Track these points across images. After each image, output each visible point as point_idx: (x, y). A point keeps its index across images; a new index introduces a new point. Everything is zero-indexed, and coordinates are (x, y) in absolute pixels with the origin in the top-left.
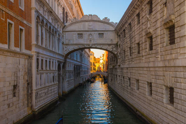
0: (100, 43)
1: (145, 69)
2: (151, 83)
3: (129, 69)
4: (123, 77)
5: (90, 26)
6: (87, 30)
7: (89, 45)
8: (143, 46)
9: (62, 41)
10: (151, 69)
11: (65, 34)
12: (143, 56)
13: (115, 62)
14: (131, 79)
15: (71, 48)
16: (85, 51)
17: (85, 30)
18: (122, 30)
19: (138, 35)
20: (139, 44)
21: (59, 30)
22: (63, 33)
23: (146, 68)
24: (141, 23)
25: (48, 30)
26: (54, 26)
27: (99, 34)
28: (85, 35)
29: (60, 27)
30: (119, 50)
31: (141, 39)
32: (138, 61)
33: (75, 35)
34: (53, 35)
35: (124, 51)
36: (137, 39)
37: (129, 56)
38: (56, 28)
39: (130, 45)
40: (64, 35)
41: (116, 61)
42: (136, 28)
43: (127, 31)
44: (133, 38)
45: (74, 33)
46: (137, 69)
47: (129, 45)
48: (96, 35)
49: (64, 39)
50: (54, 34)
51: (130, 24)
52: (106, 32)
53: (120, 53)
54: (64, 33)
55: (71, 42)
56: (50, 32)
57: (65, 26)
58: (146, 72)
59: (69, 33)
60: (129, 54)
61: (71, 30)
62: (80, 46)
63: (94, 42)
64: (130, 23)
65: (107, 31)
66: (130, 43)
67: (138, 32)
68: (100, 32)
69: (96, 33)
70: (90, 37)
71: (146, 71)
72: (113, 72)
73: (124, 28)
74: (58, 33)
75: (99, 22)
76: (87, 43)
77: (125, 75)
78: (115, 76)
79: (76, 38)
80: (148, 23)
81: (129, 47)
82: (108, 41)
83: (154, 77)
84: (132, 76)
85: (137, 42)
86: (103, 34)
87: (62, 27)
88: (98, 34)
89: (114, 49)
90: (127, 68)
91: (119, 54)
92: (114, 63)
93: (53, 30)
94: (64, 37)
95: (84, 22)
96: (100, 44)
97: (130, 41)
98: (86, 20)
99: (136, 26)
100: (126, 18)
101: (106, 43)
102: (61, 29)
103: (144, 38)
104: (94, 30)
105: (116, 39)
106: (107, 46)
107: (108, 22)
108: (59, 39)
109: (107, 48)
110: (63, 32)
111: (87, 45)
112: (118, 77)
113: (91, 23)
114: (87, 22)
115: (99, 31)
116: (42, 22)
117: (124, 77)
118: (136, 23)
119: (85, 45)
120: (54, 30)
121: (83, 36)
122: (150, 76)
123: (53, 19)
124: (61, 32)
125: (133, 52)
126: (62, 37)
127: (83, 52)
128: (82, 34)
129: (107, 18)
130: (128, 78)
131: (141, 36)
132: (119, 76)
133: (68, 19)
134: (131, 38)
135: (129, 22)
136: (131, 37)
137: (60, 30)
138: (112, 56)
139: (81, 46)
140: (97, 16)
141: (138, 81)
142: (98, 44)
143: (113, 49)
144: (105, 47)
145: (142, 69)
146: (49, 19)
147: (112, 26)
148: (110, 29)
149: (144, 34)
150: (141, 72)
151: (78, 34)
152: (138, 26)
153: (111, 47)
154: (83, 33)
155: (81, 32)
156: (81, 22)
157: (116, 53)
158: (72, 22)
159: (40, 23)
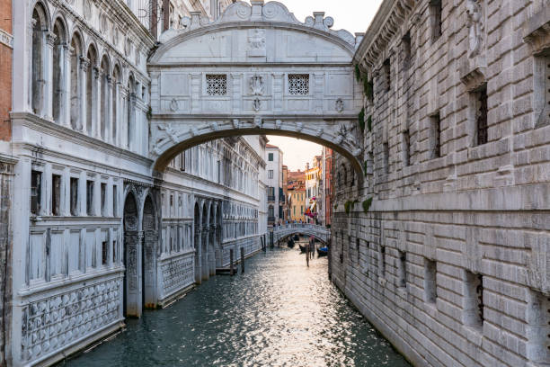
0: (295, 113)
1: (459, 218)
2: (480, 276)
3: (401, 216)
4: (379, 249)
5: (255, 45)
6: (242, 60)
7: (250, 120)
8: (452, 125)
9: (142, 105)
10: (482, 220)
11: (158, 77)
12: (451, 166)
13: (355, 188)
14: (409, 257)
15: (180, 132)
16: (243, 144)
17: (235, 60)
18: (381, 63)
19: (435, 80)
20: (436, 118)
21: (132, 59)
22: (148, 72)
23: (460, 214)
24: (446, 35)
25: (82, 60)
26: (110, 42)
27: (291, 77)
28: (235, 82)
29: (138, 51)
30: (368, 142)
31: (444, 99)
32: (434, 187)
33: (196, 81)
34: (106, 78)
35: (386, 144)
36: (431, 98)
37: (402, 165)
38: (121, 51)
39: (408, 121)
40: (154, 81)
41: (356, 182)
42: (427, 55)
43: (395, 66)
44: (418, 94)
45: (192, 73)
46: (429, 217)
47: (402, 120)
48: (280, 81)
49: (155, 96)
50: (111, 76)
51: (407, 39)
52: (316, 69)
53: (371, 153)
54: (153, 73)
55: (182, 108)
56: (91, 69)
57: (159, 43)
58: (461, 232)
59: (173, 71)
60: (402, 156)
61: (182, 61)
62: (214, 123)
63: (269, 108)
64: (409, 32)
65: (322, 66)
66: (405, 115)
67: (436, 69)
68: (293, 68)
69: (279, 71)
70: (257, 90)
71: (464, 227)
72: (346, 227)
73: (386, 53)
74: (128, 70)
75: (289, 29)
76: (244, 113)
77: (389, 242)
78: (354, 245)
79: (200, 92)
80: (472, 35)
81: (403, 128)
82: (326, 104)
83: (490, 251)
84: (411, 247)
85: (431, 109)
86: (307, 76)
87: (146, 49)
88: (286, 77)
89: (350, 137)
90: (396, 213)
91: (366, 157)
92: (351, 192)
93: (106, 58)
94: (154, 89)
95: (234, 31)
96: (296, 118)
97: (409, 106)
98: (239, 23)
99: (427, 45)
100: (393, 13)
101: (319, 112)
102: (143, 59)
103: (455, 92)
104: (271, 60)
105: (358, 96)
106: (323, 125)
107: (327, 30)
108: (131, 97)
109: (322, 132)
110: (148, 66)
111: (241, 118)
112: (363, 249)
113: (261, 35)
114: (243, 28)
115: (290, 65)
116: (60, 28)
117: (383, 250)
118: (428, 34)
119: (236, 122)
120: (113, 59)
121: (227, 85)
122: (477, 247)
123: (104, 17)
124: (142, 67)
125: (418, 148)
126: (143, 88)
127: (237, 149)
128: (224, 77)
129: (323, 14)
130: (400, 251)
131: (445, 85)
132: (368, 243)
133: (174, 17)
134: (410, 92)
135: (403, 29)
136: (411, 90)
137: (138, 61)
138: (343, 165)
139: (221, 122)
140: (284, 8)
141: (432, 264)
142: (285, 118)
143: (344, 136)
144: (314, 129)
145: (445, 217)
146: (90, 17)
147: (344, 47)
148: (335, 60)
149: (455, 76)
150: (444, 230)
151: (209, 76)
152: (437, 45)
153: (337, 127)
154: (228, 74)
155: (219, 69)
156: (221, 30)
157: (355, 152)
158: (187, 30)
159: (52, 34)
